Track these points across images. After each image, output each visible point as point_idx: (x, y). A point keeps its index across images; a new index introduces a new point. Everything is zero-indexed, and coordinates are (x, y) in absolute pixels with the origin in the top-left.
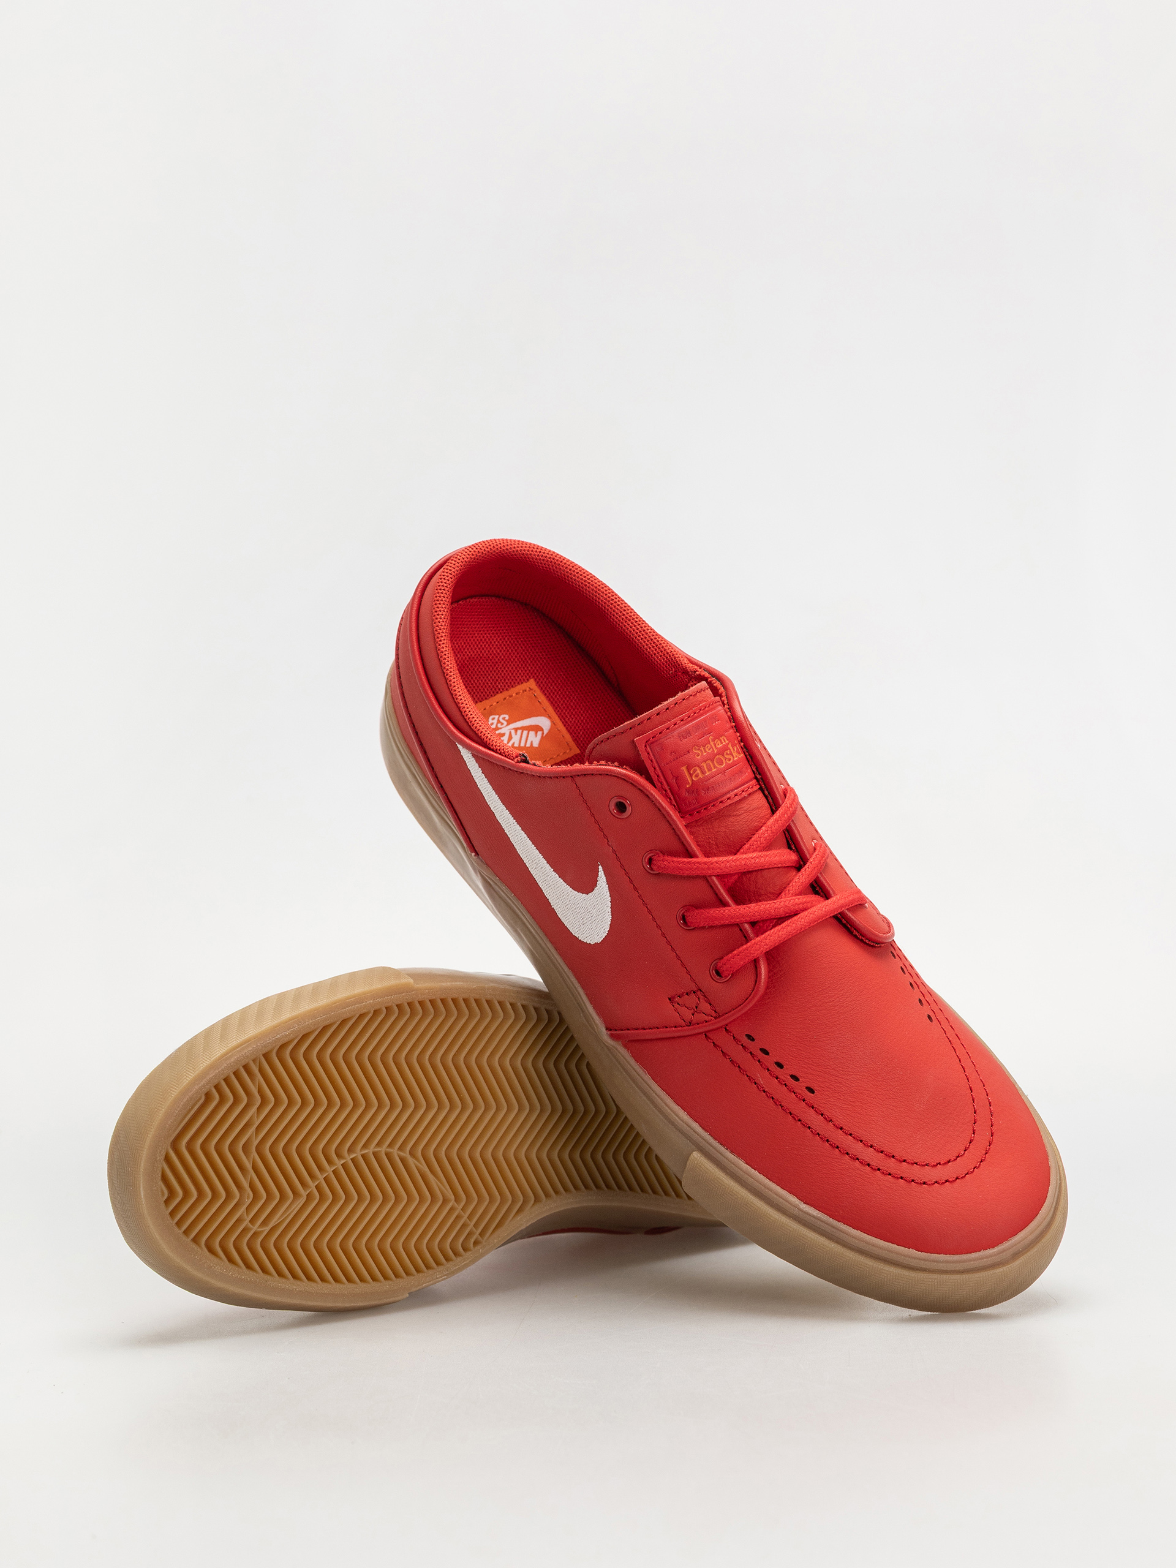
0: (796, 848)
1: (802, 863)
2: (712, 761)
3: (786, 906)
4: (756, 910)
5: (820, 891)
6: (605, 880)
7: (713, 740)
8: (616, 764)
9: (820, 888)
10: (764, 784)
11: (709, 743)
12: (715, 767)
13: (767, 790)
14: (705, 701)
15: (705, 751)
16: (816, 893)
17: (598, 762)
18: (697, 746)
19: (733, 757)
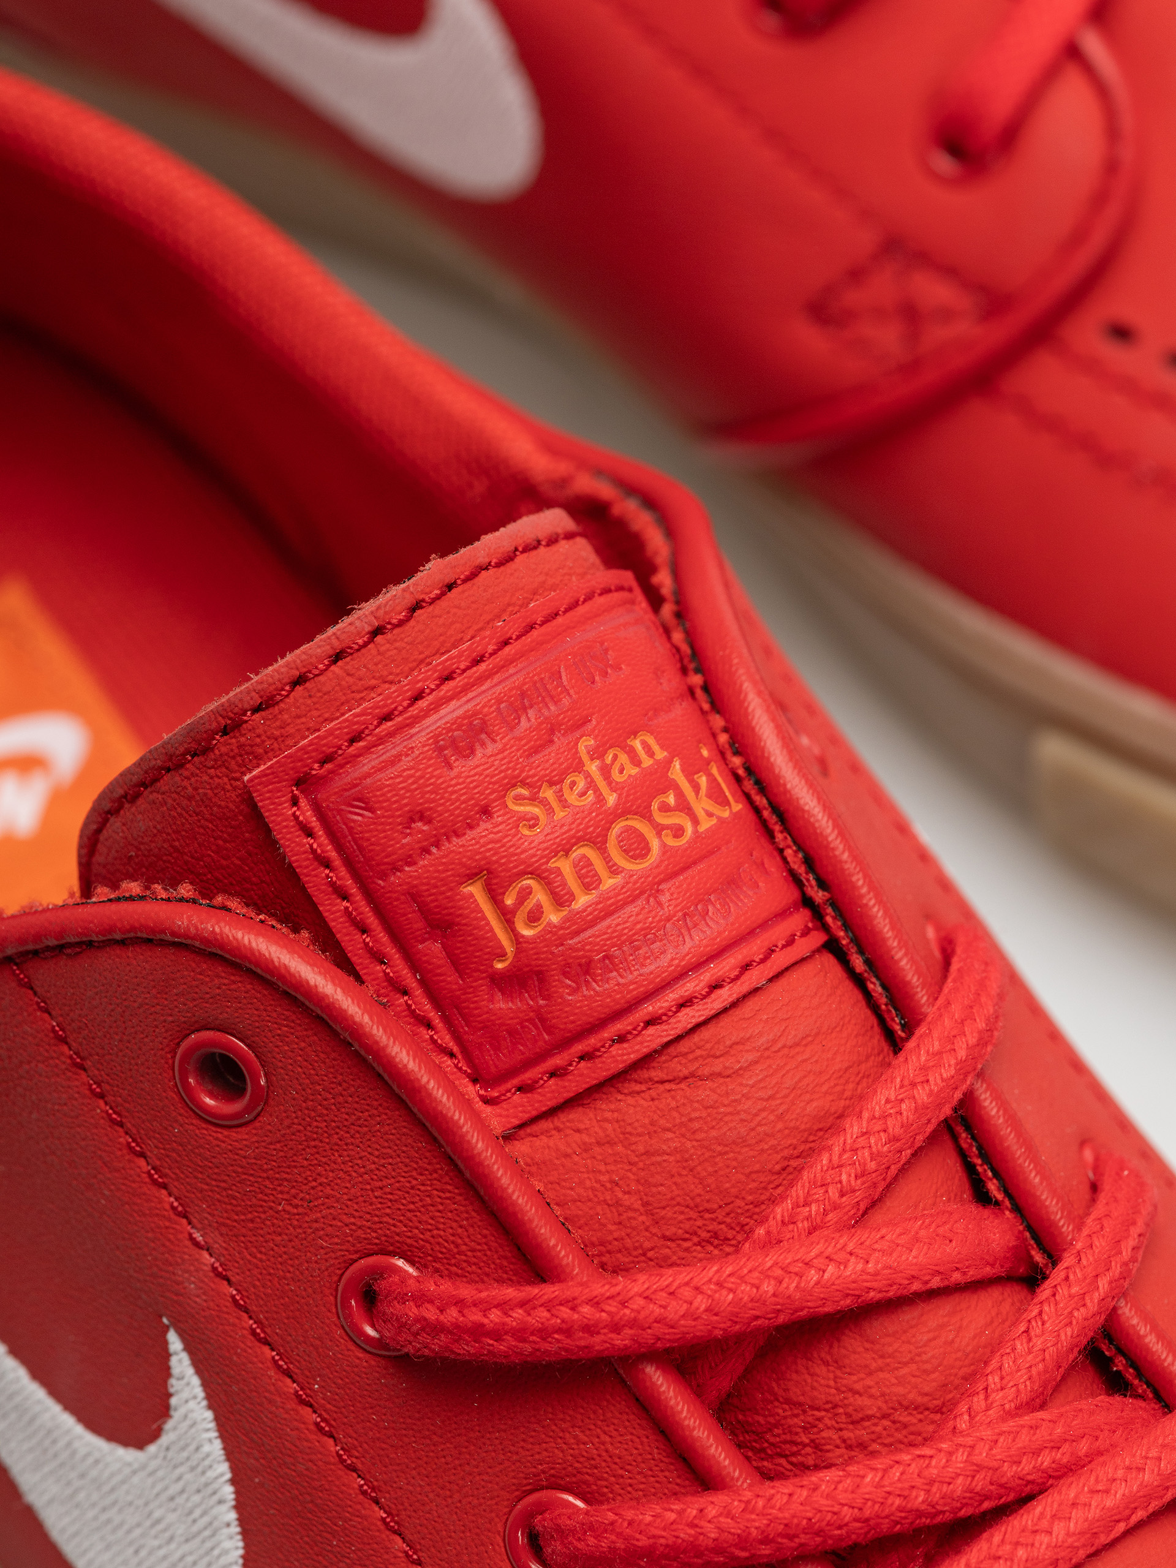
0: (1007, 1193)
1: (1038, 1258)
2: (600, 843)
3: (980, 1467)
4: (842, 1497)
5: (1130, 1374)
6: (200, 1392)
7: (597, 754)
8: (185, 890)
9: (1134, 1364)
10: (847, 926)
11: (579, 767)
12: (614, 870)
13: (861, 952)
14: (553, 588)
15: (564, 803)
16: (1116, 1385)
17: (115, 886)
18: (524, 784)
19: (696, 822)
